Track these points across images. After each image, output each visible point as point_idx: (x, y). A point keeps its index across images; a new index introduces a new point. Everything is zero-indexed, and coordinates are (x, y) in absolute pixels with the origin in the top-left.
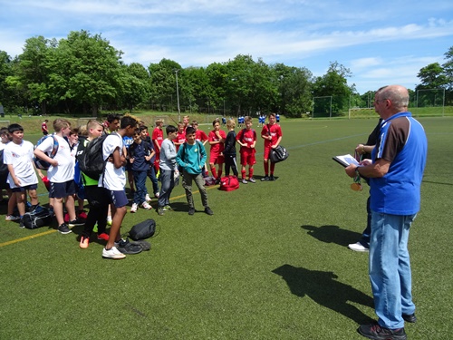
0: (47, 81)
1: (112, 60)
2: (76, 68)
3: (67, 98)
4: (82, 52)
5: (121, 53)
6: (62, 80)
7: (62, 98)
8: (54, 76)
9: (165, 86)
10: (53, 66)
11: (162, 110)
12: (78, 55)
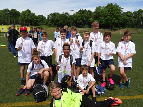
0: (99, 19)
1: (119, 12)
2: (107, 15)
3: (103, 24)
4: (110, 10)
5: (123, 9)
6: (103, 19)
7: (102, 24)
8: (101, 18)
9: (138, 19)
10: (101, 15)
11: (135, 28)
12: (109, 11)
